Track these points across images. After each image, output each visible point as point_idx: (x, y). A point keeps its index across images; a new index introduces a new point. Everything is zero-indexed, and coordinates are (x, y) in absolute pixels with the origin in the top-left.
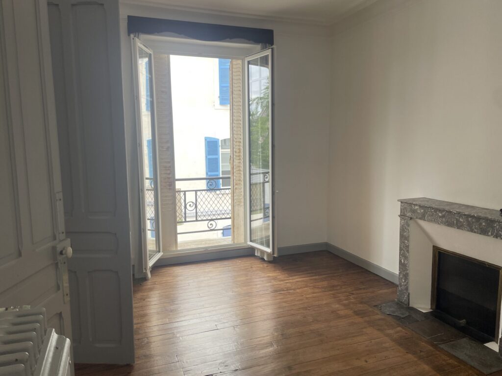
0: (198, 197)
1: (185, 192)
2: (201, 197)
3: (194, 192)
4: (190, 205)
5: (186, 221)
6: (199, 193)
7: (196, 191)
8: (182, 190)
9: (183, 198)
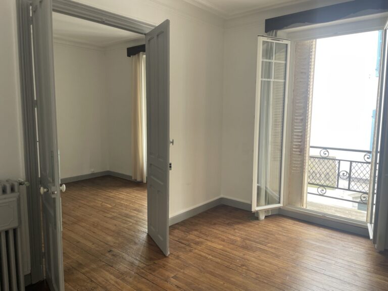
0: (352, 168)
1: (340, 160)
2: (357, 168)
3: (349, 163)
4: (343, 174)
5: (337, 188)
6: (354, 164)
7: (351, 162)
8: (337, 158)
9: (337, 166)
